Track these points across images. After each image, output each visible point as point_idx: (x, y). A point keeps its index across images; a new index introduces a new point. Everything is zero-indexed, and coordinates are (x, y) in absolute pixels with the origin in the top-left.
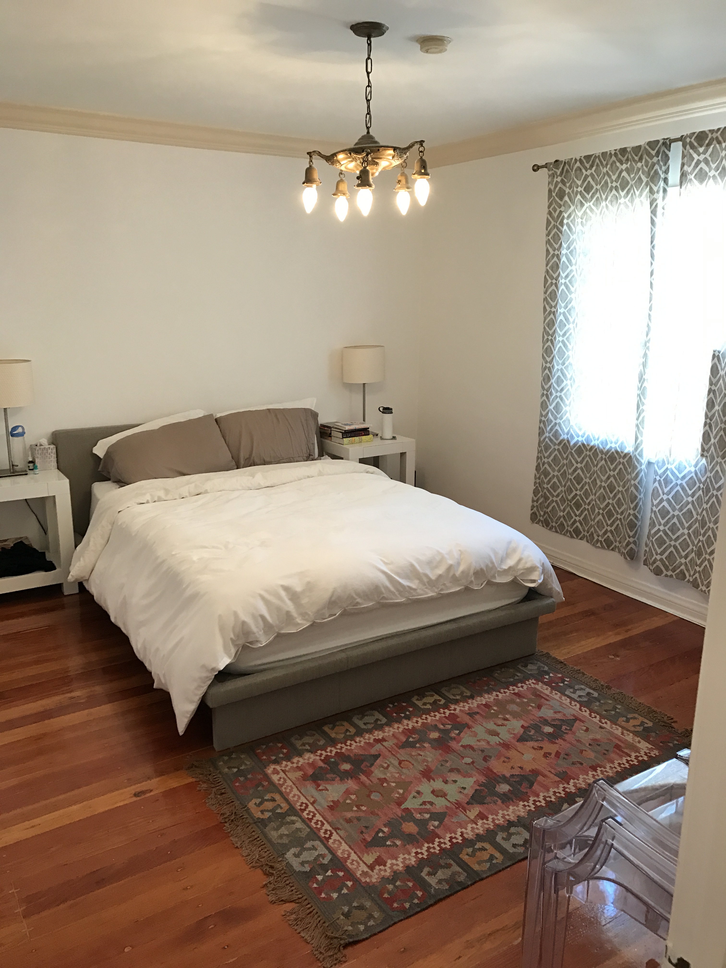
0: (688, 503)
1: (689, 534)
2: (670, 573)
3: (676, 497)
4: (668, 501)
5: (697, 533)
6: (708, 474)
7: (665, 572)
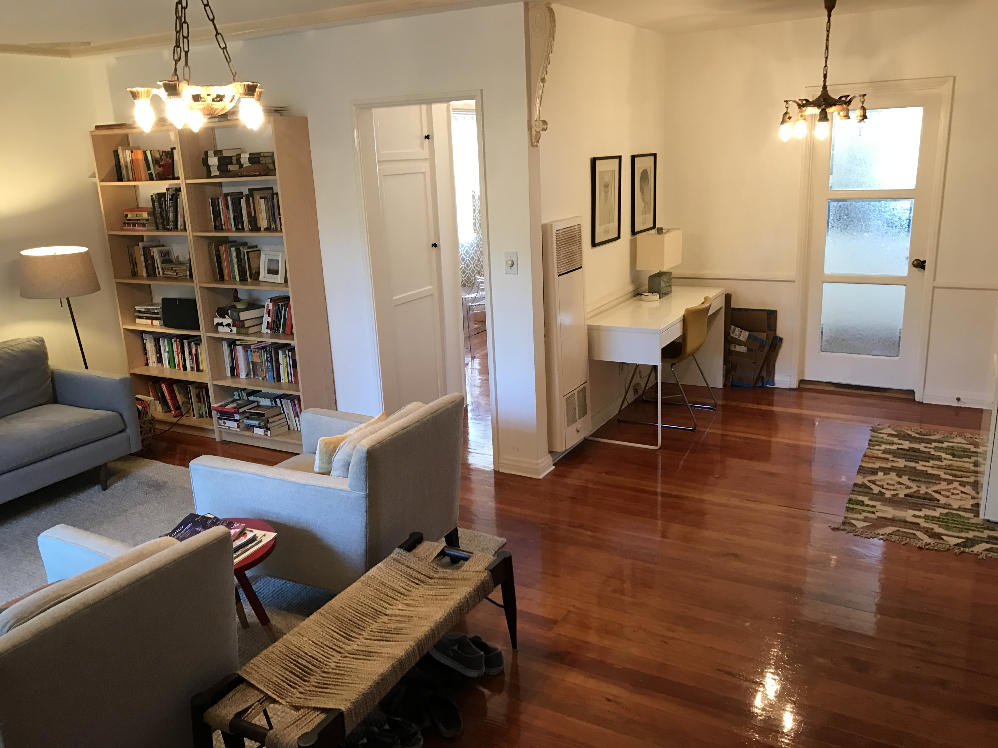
0: (471, 254)
1: (474, 267)
2: (469, 285)
3: (467, 252)
4: (464, 254)
5: (477, 265)
6: (478, 239)
7: (467, 285)
